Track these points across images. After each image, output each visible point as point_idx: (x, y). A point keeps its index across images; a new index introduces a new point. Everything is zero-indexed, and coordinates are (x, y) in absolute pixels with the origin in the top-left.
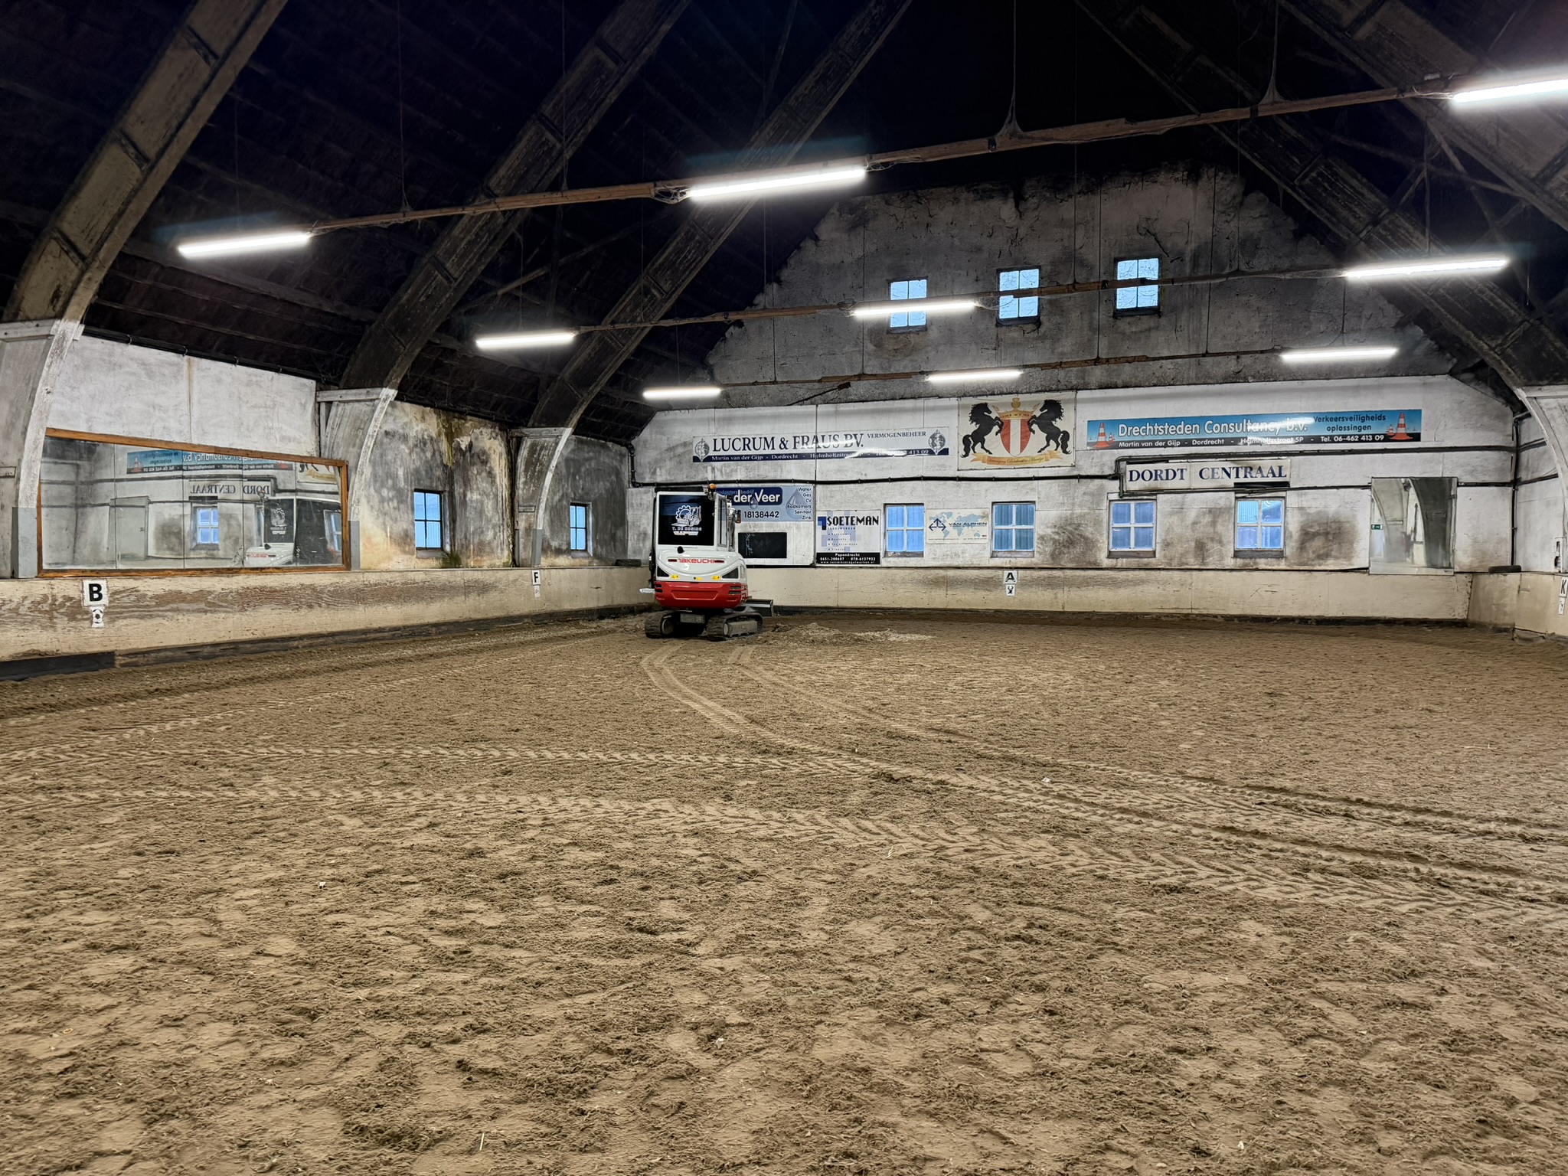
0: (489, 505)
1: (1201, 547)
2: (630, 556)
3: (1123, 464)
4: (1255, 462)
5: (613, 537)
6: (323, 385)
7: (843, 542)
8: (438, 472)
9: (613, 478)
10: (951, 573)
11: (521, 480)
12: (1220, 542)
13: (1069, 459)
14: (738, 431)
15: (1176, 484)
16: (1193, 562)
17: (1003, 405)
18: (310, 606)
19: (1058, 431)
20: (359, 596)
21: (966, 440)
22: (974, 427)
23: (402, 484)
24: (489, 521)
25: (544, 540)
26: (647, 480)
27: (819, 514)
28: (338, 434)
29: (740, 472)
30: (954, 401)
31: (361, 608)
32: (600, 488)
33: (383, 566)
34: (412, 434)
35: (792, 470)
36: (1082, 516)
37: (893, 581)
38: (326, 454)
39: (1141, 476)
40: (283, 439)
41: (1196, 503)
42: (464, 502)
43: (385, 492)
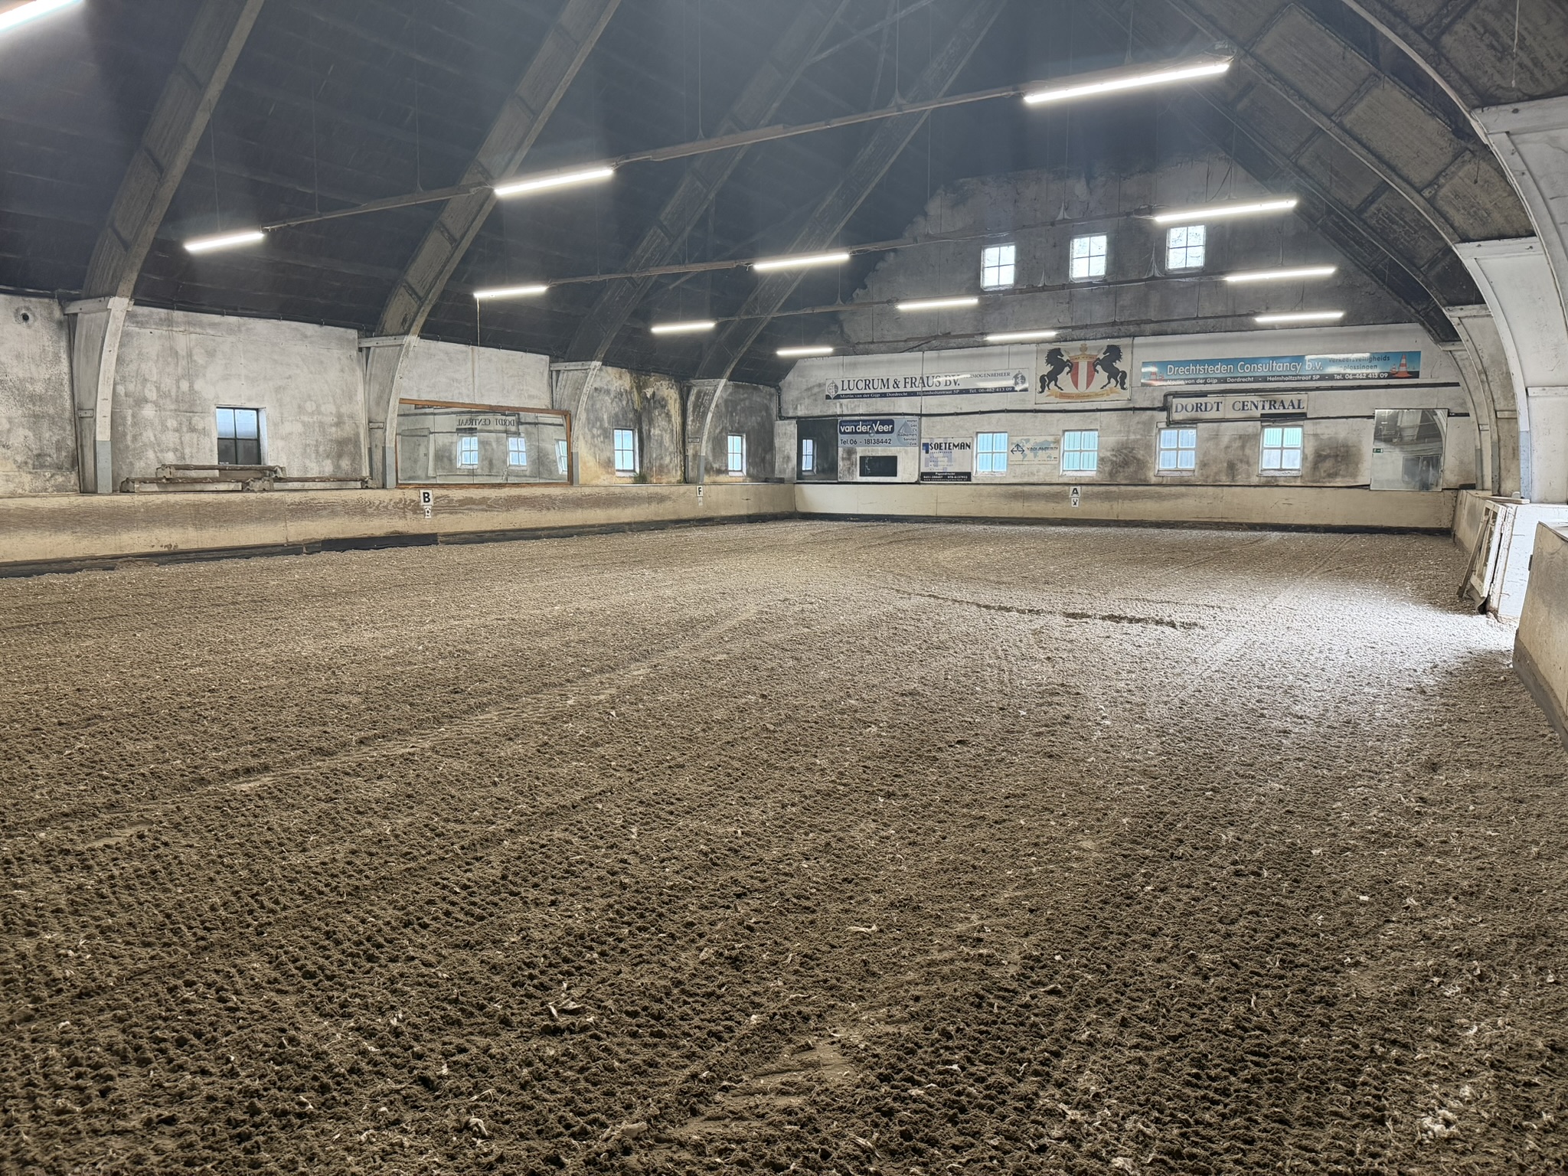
0: (667, 438)
1: (1231, 467)
2: (777, 475)
3: (1170, 398)
4: (1279, 397)
5: (763, 460)
6: (554, 359)
7: (942, 463)
8: (631, 415)
9: (764, 413)
10: (1027, 488)
11: (690, 419)
12: (1248, 463)
13: (1126, 394)
14: (862, 374)
15: (1213, 414)
16: (1224, 479)
17: (1073, 349)
18: (548, 509)
19: (1118, 371)
20: (579, 503)
21: (1042, 379)
22: (1049, 368)
23: (606, 425)
24: (667, 449)
25: (707, 462)
26: (790, 415)
27: (923, 441)
28: (564, 392)
29: (862, 407)
30: (1033, 347)
31: (580, 510)
32: (753, 421)
33: (594, 482)
34: (613, 389)
35: (903, 405)
36: (1136, 441)
37: (980, 495)
38: (557, 406)
39: (1184, 408)
40: (531, 397)
41: (1229, 430)
42: (649, 436)
43: (595, 431)
